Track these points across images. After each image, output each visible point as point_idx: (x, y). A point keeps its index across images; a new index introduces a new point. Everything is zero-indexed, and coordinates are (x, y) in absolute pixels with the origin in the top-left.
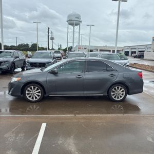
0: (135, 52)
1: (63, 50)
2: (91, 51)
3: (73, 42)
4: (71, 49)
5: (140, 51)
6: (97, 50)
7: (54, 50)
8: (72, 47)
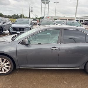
0: (82, 21)
1: (39, 19)
2: (56, 20)
3: (45, 14)
4: (43, 18)
5: (86, 20)
6: (59, 19)
7: (33, 18)
8: (44, 17)
